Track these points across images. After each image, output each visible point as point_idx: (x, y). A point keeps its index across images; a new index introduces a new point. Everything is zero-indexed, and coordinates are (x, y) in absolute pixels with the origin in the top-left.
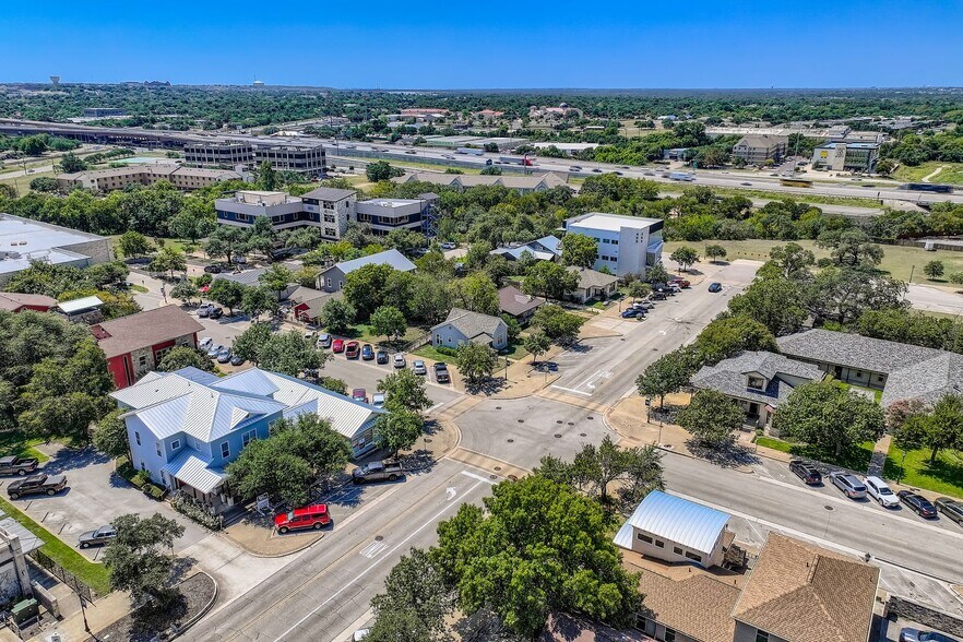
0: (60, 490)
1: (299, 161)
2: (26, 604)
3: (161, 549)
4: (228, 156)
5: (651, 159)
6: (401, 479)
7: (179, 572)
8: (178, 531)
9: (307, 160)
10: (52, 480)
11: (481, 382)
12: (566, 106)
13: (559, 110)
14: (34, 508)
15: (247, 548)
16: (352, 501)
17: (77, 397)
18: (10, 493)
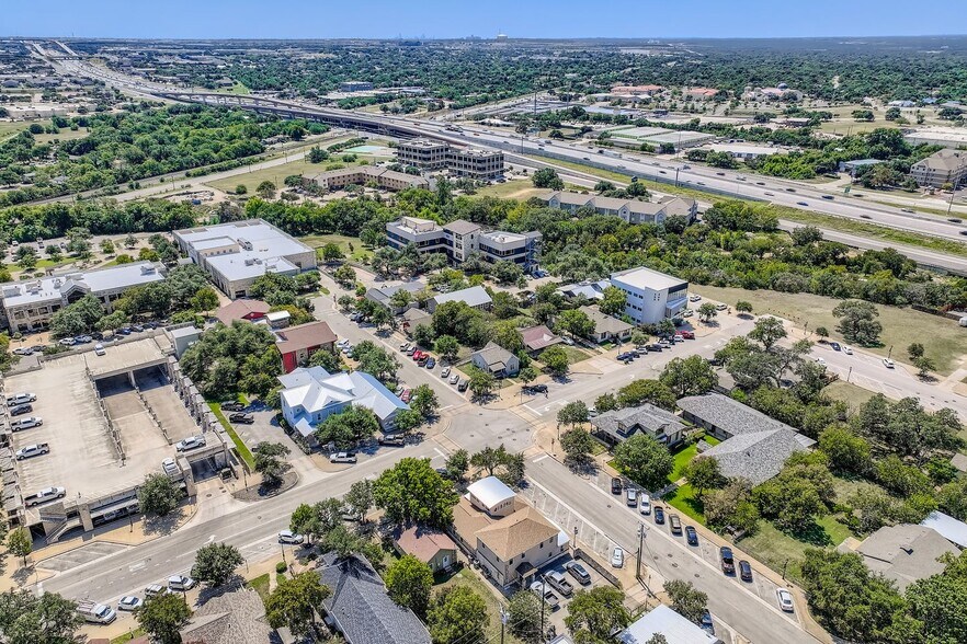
0: (250, 422)
1: (480, 165)
2: (226, 470)
3: (278, 458)
4: (428, 156)
5: (820, 172)
6: (402, 446)
7: (285, 470)
8: (288, 452)
9: (487, 164)
10: (248, 416)
11: (482, 396)
12: (785, 87)
13: (777, 91)
14: (238, 428)
15: (317, 465)
16: (371, 453)
17: (263, 376)
18: (231, 419)
